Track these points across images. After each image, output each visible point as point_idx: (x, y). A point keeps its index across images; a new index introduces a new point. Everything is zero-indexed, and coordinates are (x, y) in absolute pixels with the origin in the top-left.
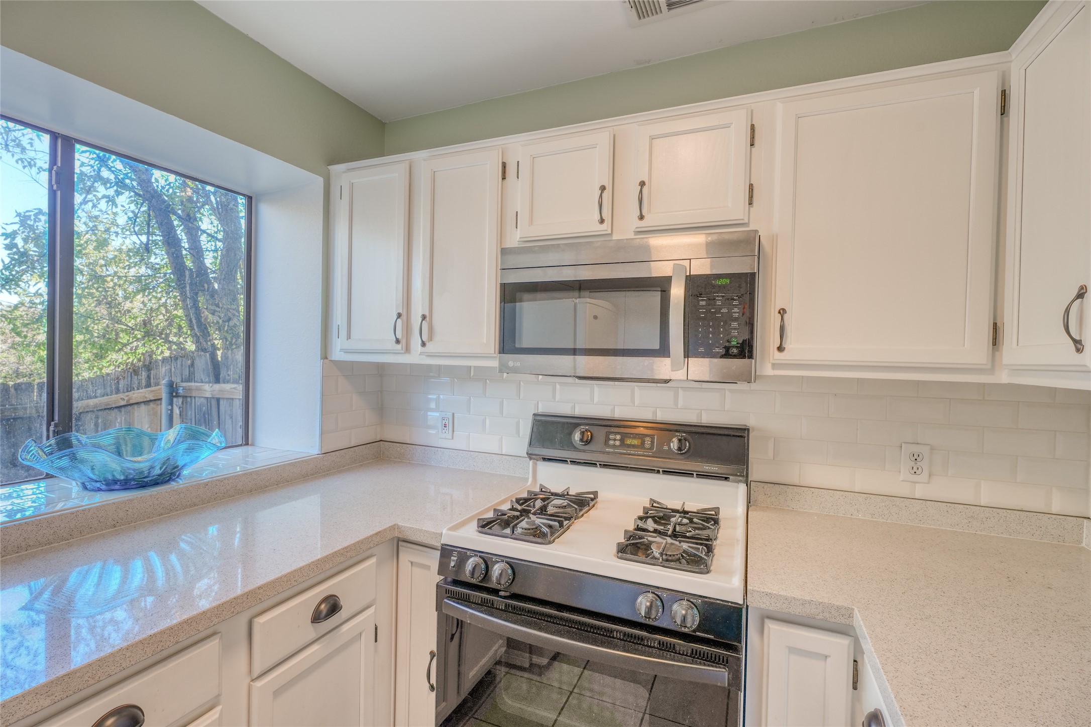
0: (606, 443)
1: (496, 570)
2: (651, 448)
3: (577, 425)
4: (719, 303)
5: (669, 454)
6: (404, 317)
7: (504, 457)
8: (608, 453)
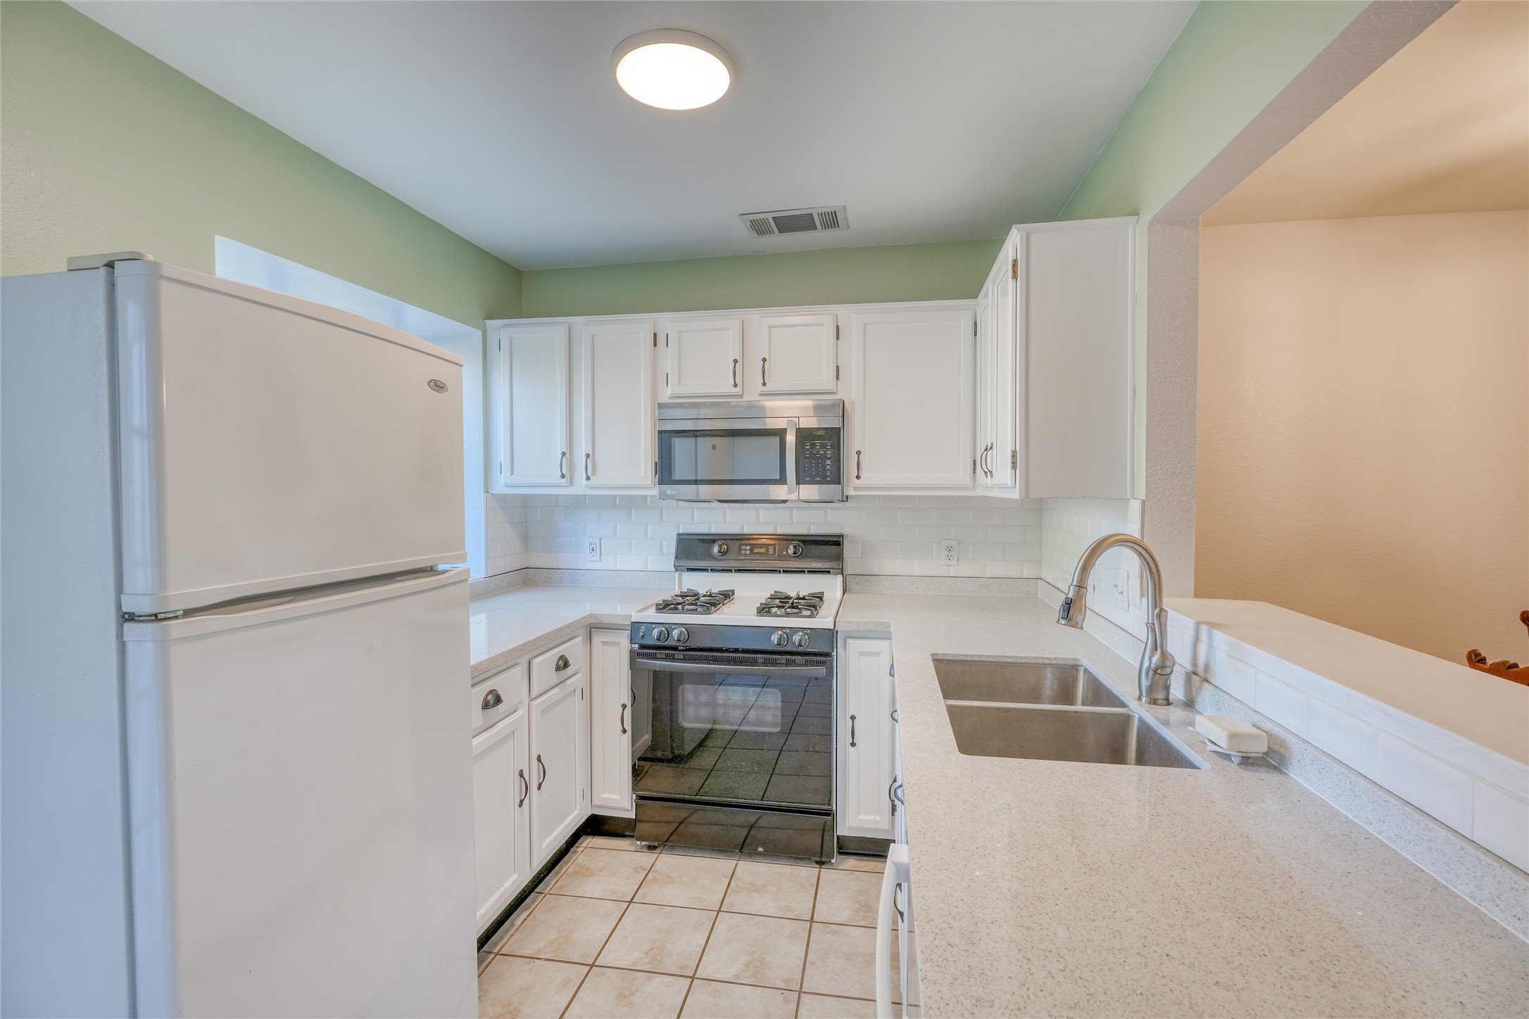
0: (739, 552)
1: (675, 633)
2: (774, 554)
3: (714, 541)
4: (818, 447)
5: (787, 558)
6: (568, 455)
7: (650, 573)
8: (741, 560)
